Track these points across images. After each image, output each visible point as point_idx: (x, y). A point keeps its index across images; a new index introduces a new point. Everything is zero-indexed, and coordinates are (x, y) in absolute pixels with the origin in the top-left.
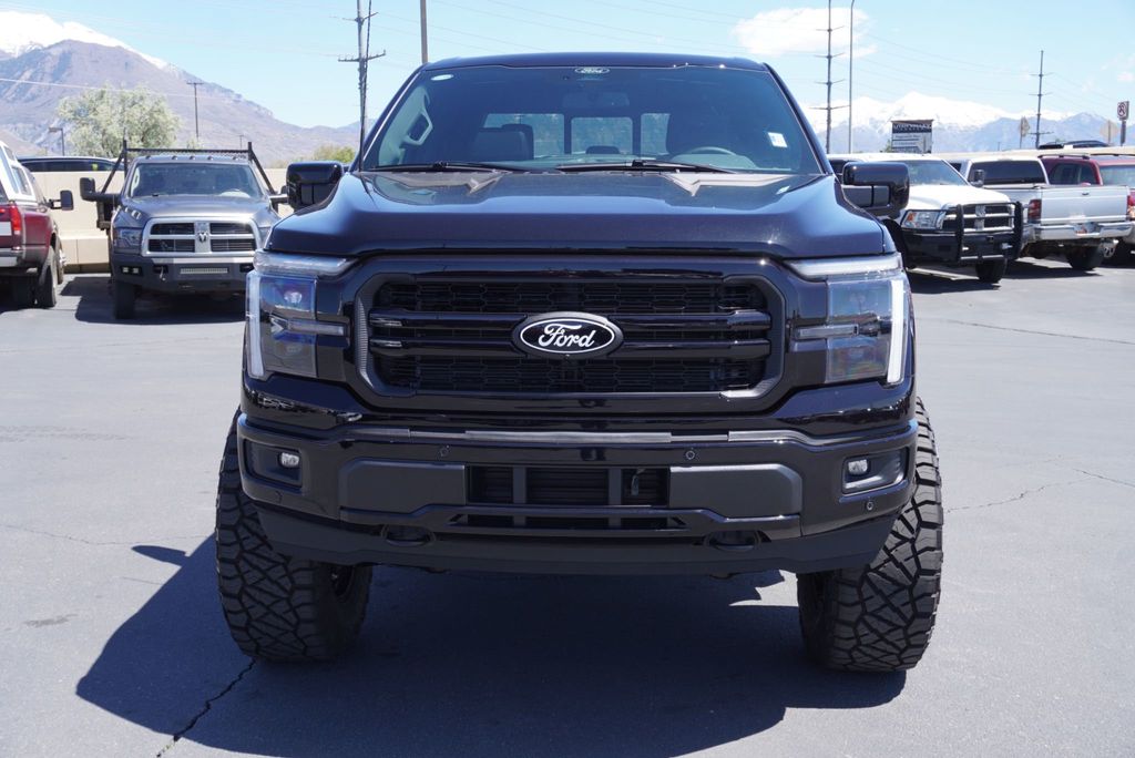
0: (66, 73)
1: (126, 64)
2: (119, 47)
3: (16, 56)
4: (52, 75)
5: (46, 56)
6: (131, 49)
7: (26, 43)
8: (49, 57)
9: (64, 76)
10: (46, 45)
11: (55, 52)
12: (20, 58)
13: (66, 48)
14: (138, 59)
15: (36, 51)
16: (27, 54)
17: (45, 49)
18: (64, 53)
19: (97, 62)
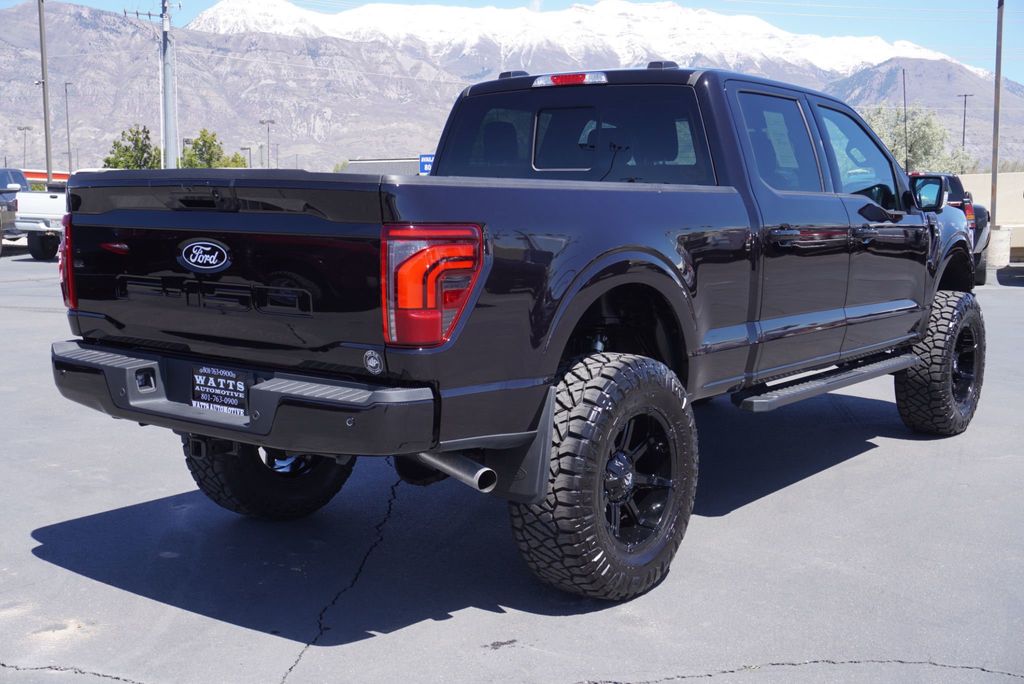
0: (891, 88)
1: (949, 76)
2: (945, 60)
3: (849, 75)
4: (879, 91)
5: (876, 73)
6: (954, 61)
7: (858, 62)
8: (877, 75)
9: (889, 91)
10: (875, 64)
11: (883, 70)
12: (852, 77)
13: (894, 65)
14: (961, 70)
15: (867, 70)
16: (859, 74)
17: (875, 67)
18: (891, 70)
19: (920, 76)
